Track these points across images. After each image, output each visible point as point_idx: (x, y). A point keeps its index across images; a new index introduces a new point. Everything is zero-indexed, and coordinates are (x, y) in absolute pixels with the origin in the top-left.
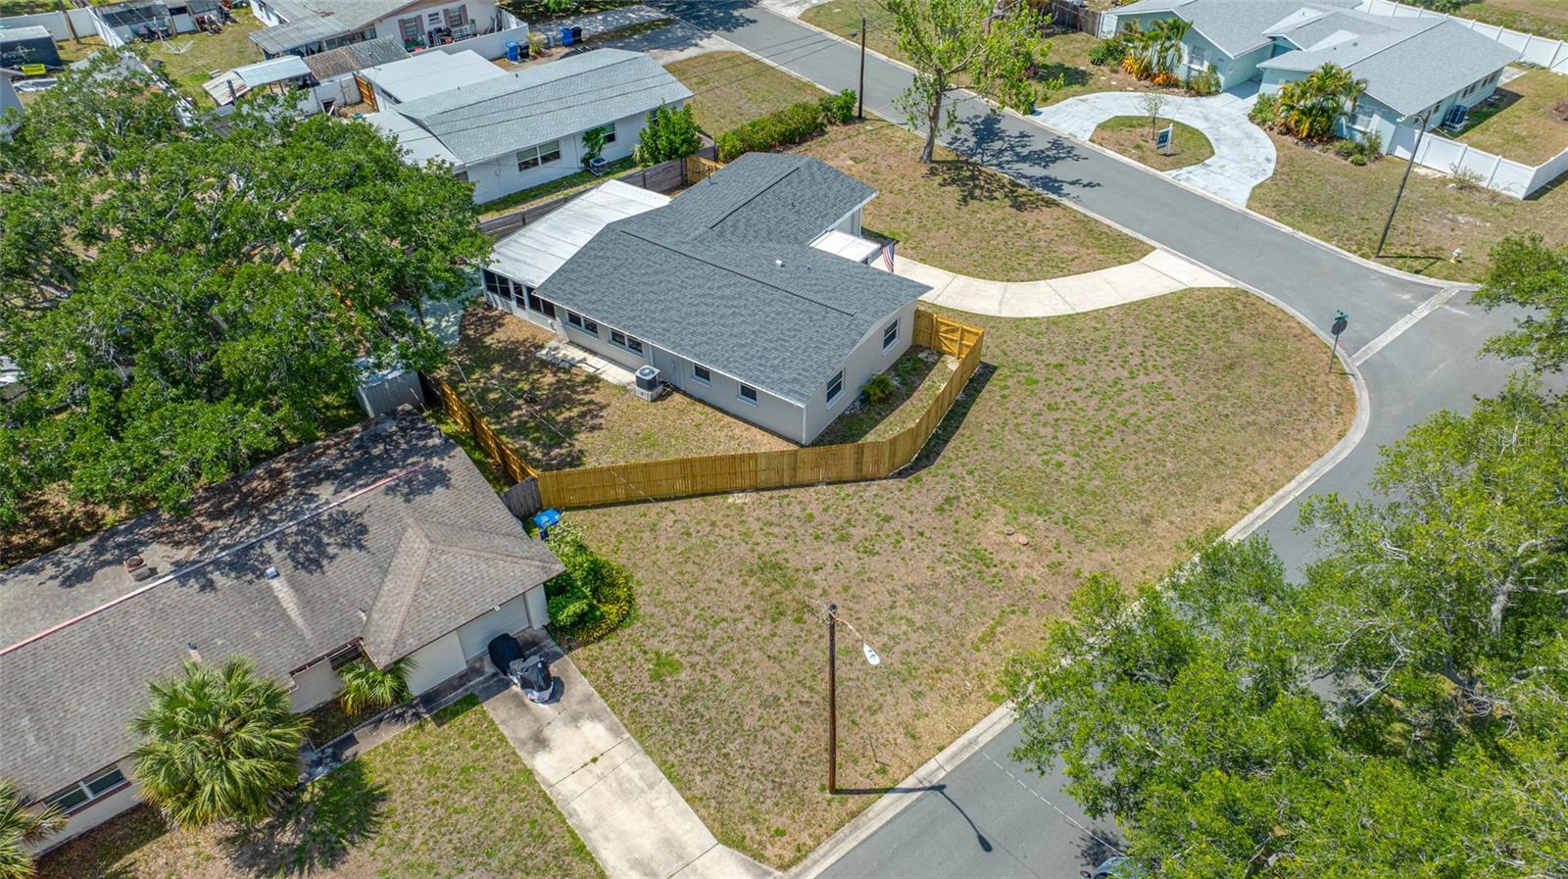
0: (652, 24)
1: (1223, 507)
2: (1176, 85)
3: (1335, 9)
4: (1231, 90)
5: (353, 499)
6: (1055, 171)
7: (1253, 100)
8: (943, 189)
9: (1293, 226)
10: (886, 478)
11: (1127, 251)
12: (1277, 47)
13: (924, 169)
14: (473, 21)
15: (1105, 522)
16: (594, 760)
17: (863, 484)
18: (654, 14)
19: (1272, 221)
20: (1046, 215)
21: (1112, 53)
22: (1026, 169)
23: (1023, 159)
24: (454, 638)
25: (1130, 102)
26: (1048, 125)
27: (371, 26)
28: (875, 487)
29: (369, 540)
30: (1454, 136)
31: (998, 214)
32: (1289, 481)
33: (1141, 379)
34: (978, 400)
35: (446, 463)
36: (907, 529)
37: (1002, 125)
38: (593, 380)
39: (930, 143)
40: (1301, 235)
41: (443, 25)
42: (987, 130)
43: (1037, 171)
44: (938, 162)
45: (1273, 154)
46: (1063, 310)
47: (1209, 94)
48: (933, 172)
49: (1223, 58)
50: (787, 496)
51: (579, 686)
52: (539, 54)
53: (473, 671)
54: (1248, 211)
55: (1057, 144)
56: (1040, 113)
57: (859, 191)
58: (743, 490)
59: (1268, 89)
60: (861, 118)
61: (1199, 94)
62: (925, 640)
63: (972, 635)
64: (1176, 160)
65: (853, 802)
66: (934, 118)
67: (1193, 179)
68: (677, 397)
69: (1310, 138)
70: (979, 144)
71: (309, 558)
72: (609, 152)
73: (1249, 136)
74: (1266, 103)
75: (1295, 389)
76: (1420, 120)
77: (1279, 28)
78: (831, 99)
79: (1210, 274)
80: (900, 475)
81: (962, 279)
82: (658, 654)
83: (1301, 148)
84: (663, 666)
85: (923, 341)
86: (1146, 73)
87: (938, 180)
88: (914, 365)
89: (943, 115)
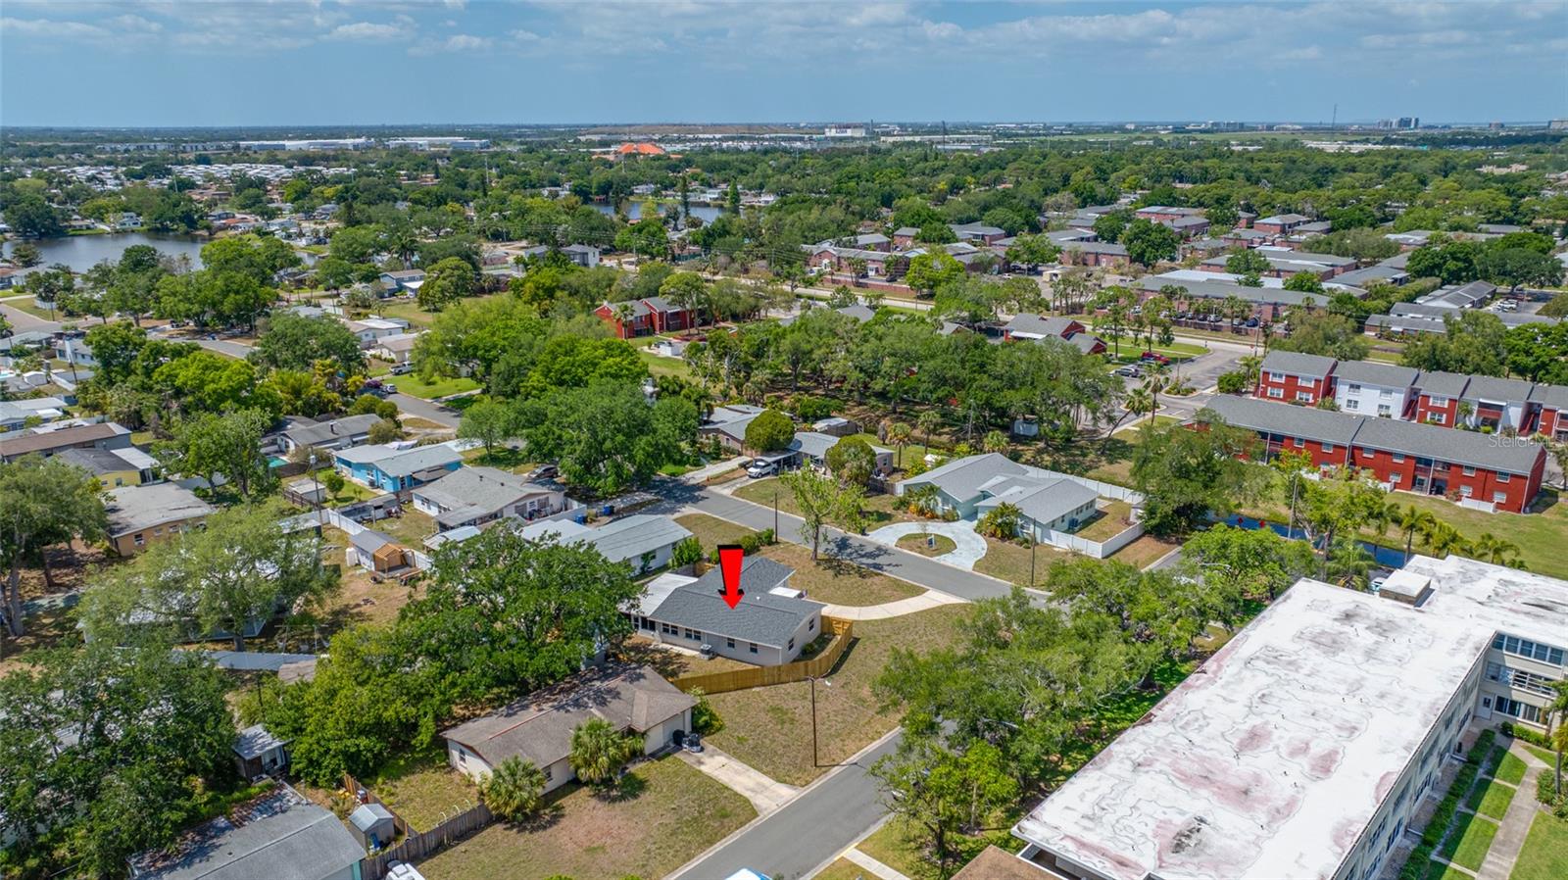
0: (650, 502)
2: (937, 517)
3: (1012, 476)
4: (965, 518)
5: (612, 683)
6: (878, 561)
7: (976, 522)
8: (825, 572)
9: (994, 577)
10: (819, 678)
11: (917, 591)
12: (985, 496)
13: (814, 563)
14: (552, 505)
16: (723, 766)
18: (648, 497)
19: (984, 575)
20: (876, 579)
21: (903, 504)
22: (864, 560)
23: (862, 556)
24: (661, 727)
25: (913, 527)
26: (873, 540)
27: (501, 510)
28: (815, 681)
29: (622, 696)
30: (1073, 533)
31: (853, 580)
33: (925, 638)
34: (853, 650)
35: (642, 671)
37: (850, 542)
38: (679, 655)
39: (816, 550)
40: (998, 580)
41: (536, 508)
42: (843, 544)
43: (870, 561)
44: (820, 560)
45: (985, 546)
46: (888, 616)
47: (954, 521)
48: (818, 564)
49: (958, 503)
50: (777, 687)
51: (710, 748)
52: (593, 521)
53: (666, 746)
54: (973, 572)
55: (879, 548)
56: (869, 535)
57: (788, 569)
58: (758, 687)
59: (981, 516)
60: (777, 542)
61: (948, 521)
62: (843, 725)
63: (862, 723)
64: (939, 552)
65: (824, 769)
66: (816, 538)
67: (947, 560)
68: (719, 658)
69: (1003, 538)
70: (839, 551)
71: (602, 702)
72: (653, 564)
73: (974, 539)
74: (981, 522)
76: (1053, 525)
77: (985, 487)
78: (761, 534)
79: (953, 598)
80: (825, 677)
82: (738, 737)
83: (1000, 542)
84: (741, 740)
85: (826, 630)
86: (921, 512)
87: (822, 568)
88: (823, 639)
89: (821, 538)
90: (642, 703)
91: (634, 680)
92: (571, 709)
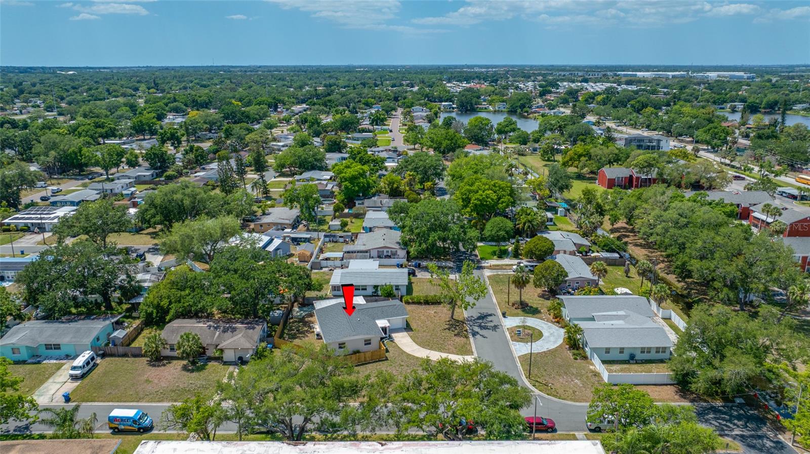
2: (559, 323)
6: (482, 331)
8: (445, 325)
9: (522, 364)
11: (464, 353)
13: (448, 320)
14: (399, 255)
19: (519, 362)
23: (479, 326)
24: (232, 351)
26: (504, 321)
34: (374, 363)
37: (489, 317)
39: (453, 313)
40: (520, 367)
41: (389, 254)
42: (484, 317)
44: (454, 319)
45: (552, 348)
46: (424, 357)
54: (517, 357)
55: (496, 326)
56: (507, 317)
61: (562, 327)
69: (571, 347)
70: (475, 319)
77: (599, 314)
81: (413, 343)
90: (235, 338)
91: (249, 328)
92: (212, 328)
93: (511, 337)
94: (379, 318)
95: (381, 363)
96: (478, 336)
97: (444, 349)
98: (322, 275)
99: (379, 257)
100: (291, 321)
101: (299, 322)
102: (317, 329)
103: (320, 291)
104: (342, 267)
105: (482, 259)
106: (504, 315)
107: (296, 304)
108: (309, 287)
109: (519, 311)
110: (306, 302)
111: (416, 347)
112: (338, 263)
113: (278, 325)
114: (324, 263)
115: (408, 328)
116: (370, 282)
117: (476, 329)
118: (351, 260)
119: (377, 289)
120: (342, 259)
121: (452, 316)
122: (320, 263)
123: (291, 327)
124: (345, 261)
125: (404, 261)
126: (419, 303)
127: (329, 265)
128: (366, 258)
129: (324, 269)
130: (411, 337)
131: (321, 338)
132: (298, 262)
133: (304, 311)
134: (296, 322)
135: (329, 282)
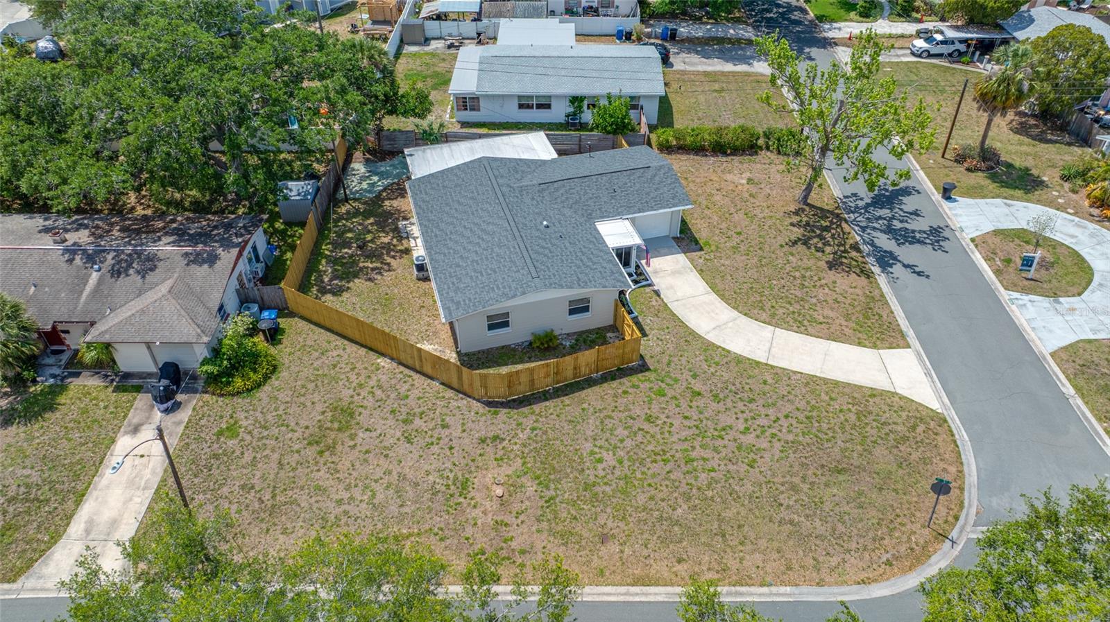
1: (678, 567)
5: (170, 250)
6: (905, 251)
8: (792, 228)
9: (1078, 390)
10: (478, 400)
11: (879, 338)
13: (790, 207)
14: (617, 7)
15: (575, 518)
16: (142, 456)
17: (461, 395)
18: (749, 35)
19: (1062, 377)
22: (883, 239)
23: (889, 231)
26: (949, 213)
28: (464, 402)
29: (150, 275)
31: (808, 263)
32: (762, 585)
34: (606, 385)
36: (447, 440)
37: (907, 199)
38: (406, 251)
41: (595, 5)
42: (890, 198)
43: (890, 244)
44: (811, 206)
46: (759, 356)
48: (796, 212)
50: (410, 376)
51: (182, 414)
54: (1049, 358)
55: (936, 230)
56: (955, 201)
58: (392, 359)
64: (1034, 287)
67: (1029, 307)
70: (868, 206)
71: (119, 270)
75: (875, 521)
79: (931, 391)
80: (489, 404)
81: (714, 297)
82: (236, 423)
85: (618, 325)
86: (1104, 202)
88: (597, 338)
90: (151, 296)
91: (197, 260)
92: (78, 260)
93: (998, 272)
94: (606, 216)
95: (626, 382)
96: (897, 269)
97: (812, 320)
98: (427, 59)
99: (570, 11)
100: (343, 210)
101: (367, 214)
102: (419, 250)
103: (421, 116)
104: (479, 39)
105: (821, 18)
106: (947, 193)
107: (358, 155)
108: (392, 103)
109: (980, 178)
110: (387, 146)
111: (726, 313)
112: (469, 28)
113: (302, 224)
114: (432, 28)
115: (685, 239)
116: (561, 86)
117: (885, 242)
118: (503, 21)
119: (580, 107)
120: (478, 18)
121: (806, 197)
122: (422, 26)
123: (340, 234)
124: (485, 21)
125: (634, 24)
126: (699, 150)
127: (445, 33)
128: (539, 16)
129: (435, 45)
130: (701, 272)
131: (427, 279)
132: (369, 25)
133: (382, 175)
134: (357, 213)
135: (447, 82)
